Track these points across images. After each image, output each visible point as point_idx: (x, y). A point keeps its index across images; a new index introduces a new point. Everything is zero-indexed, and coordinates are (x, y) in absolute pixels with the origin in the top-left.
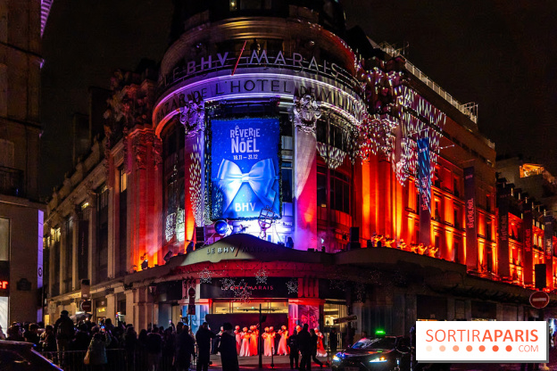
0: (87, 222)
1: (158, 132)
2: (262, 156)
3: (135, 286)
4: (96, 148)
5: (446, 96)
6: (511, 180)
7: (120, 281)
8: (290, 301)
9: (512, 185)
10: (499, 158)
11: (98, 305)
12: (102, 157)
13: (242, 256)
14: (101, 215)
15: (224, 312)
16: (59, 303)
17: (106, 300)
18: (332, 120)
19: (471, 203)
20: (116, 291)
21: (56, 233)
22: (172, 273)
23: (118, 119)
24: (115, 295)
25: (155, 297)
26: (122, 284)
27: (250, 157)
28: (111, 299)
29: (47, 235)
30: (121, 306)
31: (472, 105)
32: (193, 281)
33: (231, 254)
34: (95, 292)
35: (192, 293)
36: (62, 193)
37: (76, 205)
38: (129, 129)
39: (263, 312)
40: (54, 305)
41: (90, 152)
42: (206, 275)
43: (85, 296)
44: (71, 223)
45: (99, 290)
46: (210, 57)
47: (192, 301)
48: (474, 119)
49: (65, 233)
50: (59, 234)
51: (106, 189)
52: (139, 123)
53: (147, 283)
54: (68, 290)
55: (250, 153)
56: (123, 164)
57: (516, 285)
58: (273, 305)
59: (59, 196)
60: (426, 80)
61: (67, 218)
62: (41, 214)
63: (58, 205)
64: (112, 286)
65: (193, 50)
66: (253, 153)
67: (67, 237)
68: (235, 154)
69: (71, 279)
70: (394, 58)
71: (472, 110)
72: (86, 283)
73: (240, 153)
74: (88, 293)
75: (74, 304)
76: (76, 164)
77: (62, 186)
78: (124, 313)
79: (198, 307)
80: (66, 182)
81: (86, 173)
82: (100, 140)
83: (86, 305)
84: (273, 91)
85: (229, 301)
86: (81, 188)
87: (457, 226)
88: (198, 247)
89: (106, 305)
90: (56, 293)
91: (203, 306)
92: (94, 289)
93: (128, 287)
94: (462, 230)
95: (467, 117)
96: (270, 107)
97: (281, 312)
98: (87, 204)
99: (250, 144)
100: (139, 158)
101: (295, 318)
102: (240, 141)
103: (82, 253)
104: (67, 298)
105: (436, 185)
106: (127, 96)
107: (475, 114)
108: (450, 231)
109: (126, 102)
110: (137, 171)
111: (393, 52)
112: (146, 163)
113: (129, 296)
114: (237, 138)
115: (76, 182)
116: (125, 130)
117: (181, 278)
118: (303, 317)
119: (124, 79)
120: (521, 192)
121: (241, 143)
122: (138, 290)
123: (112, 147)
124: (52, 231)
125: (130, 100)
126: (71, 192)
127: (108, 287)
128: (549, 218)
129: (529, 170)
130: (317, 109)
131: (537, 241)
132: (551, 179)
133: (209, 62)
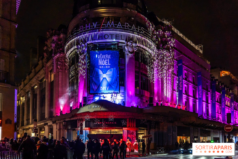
0: (36, 95)
1: (67, 56)
3: (57, 122)
4: (40, 62)
5: (189, 42)
6: (217, 78)
7: (51, 120)
8: (123, 128)
9: (217, 80)
10: (212, 68)
11: (41, 130)
12: (43, 67)
13: (103, 109)
14: (42, 91)
15: (95, 133)
16: (24, 129)
17: (44, 128)
19: (200, 87)
20: (49, 124)
21: (23, 99)
22: (73, 116)
23: (50, 50)
24: (48, 126)
25: (65, 127)
26: (51, 121)
27: (107, 67)
28: (46, 128)
29: (19, 100)
30: (51, 130)
31: (200, 46)
32: (82, 120)
33: (98, 108)
34: (40, 124)
35: (82, 125)
36: (26, 82)
37: (32, 87)
38: (55, 54)
39: (111, 133)
40: (22, 130)
41: (38, 64)
42: (88, 117)
44: (29, 95)
45: (42, 124)
46: (89, 24)
47: (82, 128)
48: (201, 52)
49: (27, 99)
50: (24, 99)
51: (44, 80)
52: (59, 52)
53: (62, 121)
54: (28, 124)
55: (106, 65)
56: (52, 70)
57: (219, 122)
58: (116, 130)
59: (24, 84)
60: (181, 35)
61: (28, 92)
62: (16, 91)
63: (24, 86)
64: (47, 122)
65: (82, 21)
66: (108, 65)
67: (28, 101)
68: (100, 65)
69: (29, 119)
70: (168, 26)
71: (200, 48)
72: (36, 120)
73: (102, 65)
74: (36, 125)
75: (31, 130)
76: (32, 69)
77: (25, 79)
79: (84, 131)
80: (27, 77)
81: (36, 73)
82: (42, 59)
83: (35, 131)
84: (116, 39)
85: (97, 128)
86: (34, 80)
87: (194, 97)
88: (84, 105)
89: (44, 130)
90: (23, 125)
91: (86, 130)
93: (54, 122)
94: (197, 99)
95: (198, 51)
97: (120, 133)
98: (37, 87)
99: (107, 61)
100: (59, 67)
101: (126, 136)
102: (102, 60)
103: (34, 108)
104: (27, 127)
105: (186, 79)
106: (53, 40)
107: (202, 50)
108: (191, 99)
109: (53, 43)
110: (58, 72)
111: (167, 23)
112: (62, 69)
113: (55, 126)
114: (101, 59)
115: (32, 77)
116: (53, 55)
117: (77, 119)
118: (129, 135)
119: (52, 33)
120: (221, 82)
121: (103, 61)
122: (58, 124)
123: (47, 62)
124: (21, 98)
125: (55, 42)
126: (29, 81)
127: (45, 122)
128: (233, 93)
129: (224, 73)
130: (135, 47)
131: (228, 103)
132: (233, 77)
133: (89, 26)
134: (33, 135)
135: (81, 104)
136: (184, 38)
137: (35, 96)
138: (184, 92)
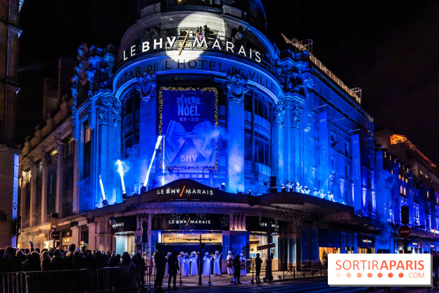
0: (55, 167)
1: (117, 97)
2: (202, 119)
3: (96, 219)
4: (64, 106)
5: (339, 82)
6: (385, 146)
7: (84, 216)
8: (223, 232)
9: (385, 150)
10: (376, 130)
11: (64, 236)
12: (69, 114)
14: (68, 158)
15: (171, 241)
16: (29, 234)
17: (71, 232)
18: (256, 95)
19: (357, 161)
20: (80, 224)
21: (28, 176)
22: (128, 209)
23: (84, 83)
24: (79, 227)
26: (85, 218)
27: (193, 119)
28: (75, 230)
29: (19, 176)
30: (84, 236)
31: (357, 90)
32: (146, 216)
33: (177, 195)
34: (62, 224)
35: (145, 225)
36: (34, 141)
37: (46, 152)
38: (93, 92)
39: (202, 241)
40: (25, 236)
41: (59, 109)
43: (54, 226)
44: (41, 167)
45: (66, 223)
47: (145, 232)
48: (359, 100)
49: (35, 175)
50: (30, 176)
51: (72, 140)
52: (102, 88)
53: (107, 218)
54: (37, 223)
55: (193, 117)
56: (87, 120)
57: (388, 223)
58: (210, 235)
59: (30, 145)
60: (325, 69)
61: (37, 163)
62: (17, 158)
63: (30, 152)
64: (76, 220)
66: (195, 117)
67: (38, 180)
68: (181, 116)
69: (40, 214)
70: (302, 52)
71: (357, 93)
72: (55, 216)
73: (184, 116)
74: (57, 225)
75: (42, 235)
76: (47, 118)
77: (33, 136)
78: (87, 242)
79: (149, 237)
80: (37, 134)
81: (56, 126)
82: (68, 100)
83: (55, 236)
84: (211, 69)
85: (175, 232)
86: (50, 139)
87: (347, 178)
89: (71, 235)
90: (26, 226)
92: (61, 222)
93: (90, 221)
94: (351, 182)
95: (354, 99)
97: (217, 241)
98: (56, 152)
99: (193, 109)
100: (101, 116)
101: (227, 246)
102: (185, 106)
103: (51, 193)
104: (36, 230)
105: (333, 147)
106: (91, 65)
107: (359, 97)
108: (342, 182)
109: (90, 70)
110: (100, 126)
111: (301, 47)
112: (108, 121)
113: (92, 228)
114: (183, 104)
115: (46, 133)
116: (90, 93)
117: (136, 214)
118: (234, 245)
119: (89, 52)
120: (391, 155)
121: (186, 108)
122: (99, 223)
123: (78, 106)
124: (24, 173)
125: (94, 69)
126: (41, 141)
127: (73, 220)
128: (411, 174)
129: (397, 139)
130: (245, 86)
131: (403, 191)
132: (411, 146)
133: (161, 43)
134: (48, 245)
135: (144, 188)
136: (330, 74)
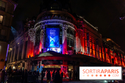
1: (35, 30)
2: (56, 35)
3: (27, 61)
5: (91, 25)
8: (61, 65)
9: (105, 43)
10: (102, 37)
11: (18, 65)
12: (23, 34)
13: (51, 55)
15: (47, 67)
16: (9, 65)
17: (20, 64)
18: (70, 29)
19: (98, 46)
21: (11, 49)
22: (36, 58)
25: (31, 64)
27: (54, 35)
28: (21, 64)
30: (24, 65)
31: (97, 27)
32: (40, 60)
33: (49, 55)
35: (40, 63)
36: (14, 41)
37: (16, 43)
39: (55, 67)
42: (43, 59)
44: (15, 47)
45: (19, 62)
46: (47, 17)
47: (40, 65)
48: (97, 30)
51: (23, 40)
53: (30, 61)
54: (12, 62)
56: (27, 36)
58: (57, 66)
60: (88, 23)
62: (9, 45)
64: (22, 61)
65: (43, 15)
67: (13, 50)
68: (51, 34)
69: (13, 59)
70: (81, 19)
72: (16, 60)
74: (16, 62)
75: (13, 65)
76: (17, 35)
77: (14, 39)
78: (24, 67)
79: (41, 66)
83: (16, 65)
84: (58, 23)
85: (48, 65)
86: (18, 40)
87: (95, 50)
88: (42, 53)
89: (20, 65)
90: (9, 62)
91: (42, 66)
93: (25, 61)
94: (96, 51)
96: (58, 26)
97: (59, 67)
98: (19, 43)
99: (54, 33)
101: (62, 69)
102: (52, 32)
103: (16, 54)
104: (11, 63)
105: (91, 42)
108: (94, 51)
111: (81, 17)
113: (26, 63)
116: (28, 29)
117: (38, 60)
118: (64, 69)
119: (29, 19)
120: (107, 44)
123: (25, 32)
124: (10, 49)
125: (30, 23)
128: (113, 49)
129: (108, 40)
130: (67, 27)
131: (112, 54)
132: (113, 42)
134: (14, 68)
135: (40, 52)
137: (17, 48)
138: (90, 48)
